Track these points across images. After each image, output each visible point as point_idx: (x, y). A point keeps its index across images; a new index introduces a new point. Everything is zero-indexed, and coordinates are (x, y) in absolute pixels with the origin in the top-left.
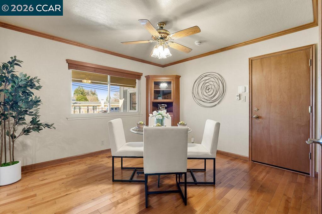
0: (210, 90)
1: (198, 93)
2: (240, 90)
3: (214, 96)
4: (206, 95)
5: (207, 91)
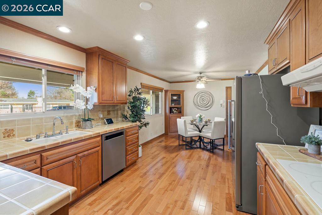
0: (205, 101)
1: (197, 102)
2: (222, 102)
3: (208, 104)
4: (203, 103)
5: (203, 101)
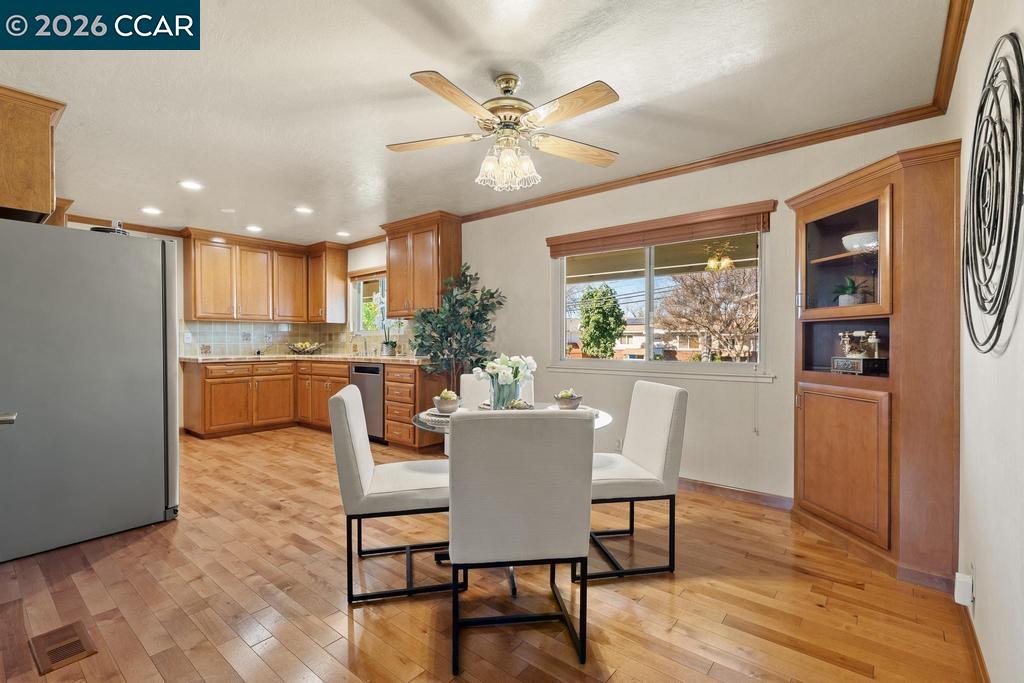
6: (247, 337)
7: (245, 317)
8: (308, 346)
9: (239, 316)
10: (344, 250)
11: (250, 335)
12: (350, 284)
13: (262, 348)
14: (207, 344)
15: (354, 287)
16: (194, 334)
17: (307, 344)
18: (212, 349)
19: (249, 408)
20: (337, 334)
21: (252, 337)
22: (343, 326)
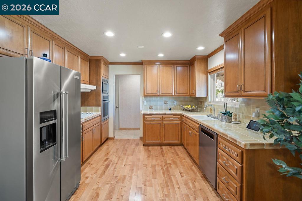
6: (166, 102)
7: (163, 94)
8: (189, 107)
9: (160, 94)
10: (205, 59)
11: (167, 101)
12: (209, 76)
13: (172, 107)
14: (151, 105)
15: (211, 78)
16: (147, 101)
17: (189, 106)
18: (153, 108)
19: (161, 135)
20: (203, 102)
21: (168, 103)
22: (206, 98)
